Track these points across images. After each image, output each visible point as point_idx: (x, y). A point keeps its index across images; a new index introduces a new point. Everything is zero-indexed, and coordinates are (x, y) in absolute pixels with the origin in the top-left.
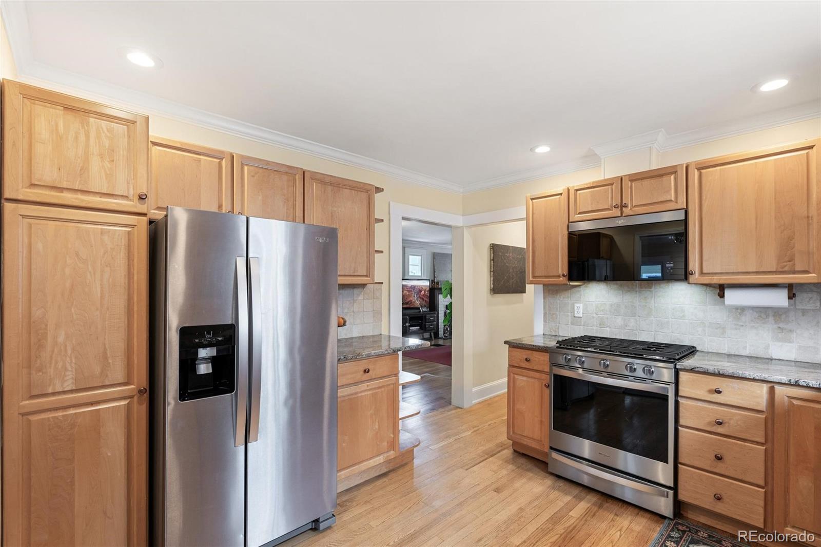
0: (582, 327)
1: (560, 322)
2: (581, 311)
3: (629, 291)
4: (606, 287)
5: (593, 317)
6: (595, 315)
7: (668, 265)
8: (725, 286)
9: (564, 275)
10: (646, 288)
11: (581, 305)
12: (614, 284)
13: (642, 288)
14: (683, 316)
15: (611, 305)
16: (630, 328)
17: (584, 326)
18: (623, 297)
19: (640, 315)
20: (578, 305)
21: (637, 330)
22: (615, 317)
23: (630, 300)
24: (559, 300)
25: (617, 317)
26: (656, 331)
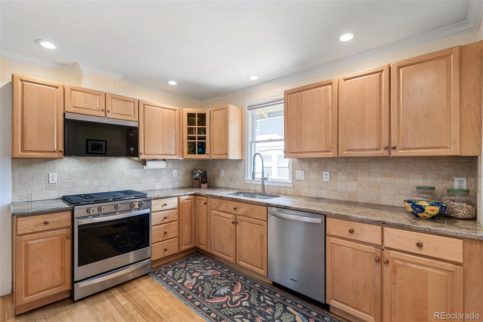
0: (56, 191)
1: (33, 190)
2: (56, 178)
3: (93, 163)
4: (77, 160)
5: (67, 182)
6: (68, 181)
7: (131, 149)
8: (146, 160)
9: (61, 151)
10: (104, 161)
11: (56, 174)
12: (83, 159)
13: (101, 161)
14: (123, 176)
15: (81, 173)
16: (94, 186)
17: (58, 189)
18: (89, 167)
19: (100, 177)
20: (53, 174)
21: (98, 186)
22: (84, 180)
23: (95, 169)
24: (32, 171)
25: (85, 180)
26: (110, 186)
